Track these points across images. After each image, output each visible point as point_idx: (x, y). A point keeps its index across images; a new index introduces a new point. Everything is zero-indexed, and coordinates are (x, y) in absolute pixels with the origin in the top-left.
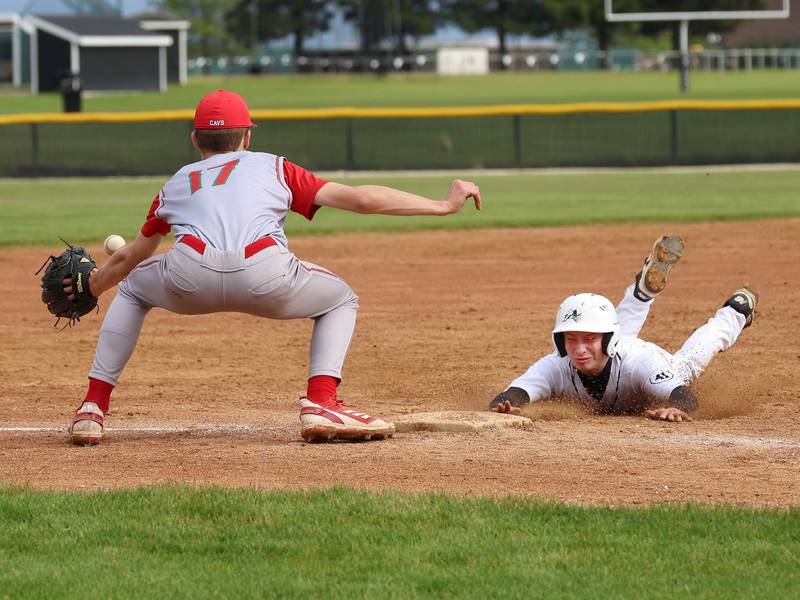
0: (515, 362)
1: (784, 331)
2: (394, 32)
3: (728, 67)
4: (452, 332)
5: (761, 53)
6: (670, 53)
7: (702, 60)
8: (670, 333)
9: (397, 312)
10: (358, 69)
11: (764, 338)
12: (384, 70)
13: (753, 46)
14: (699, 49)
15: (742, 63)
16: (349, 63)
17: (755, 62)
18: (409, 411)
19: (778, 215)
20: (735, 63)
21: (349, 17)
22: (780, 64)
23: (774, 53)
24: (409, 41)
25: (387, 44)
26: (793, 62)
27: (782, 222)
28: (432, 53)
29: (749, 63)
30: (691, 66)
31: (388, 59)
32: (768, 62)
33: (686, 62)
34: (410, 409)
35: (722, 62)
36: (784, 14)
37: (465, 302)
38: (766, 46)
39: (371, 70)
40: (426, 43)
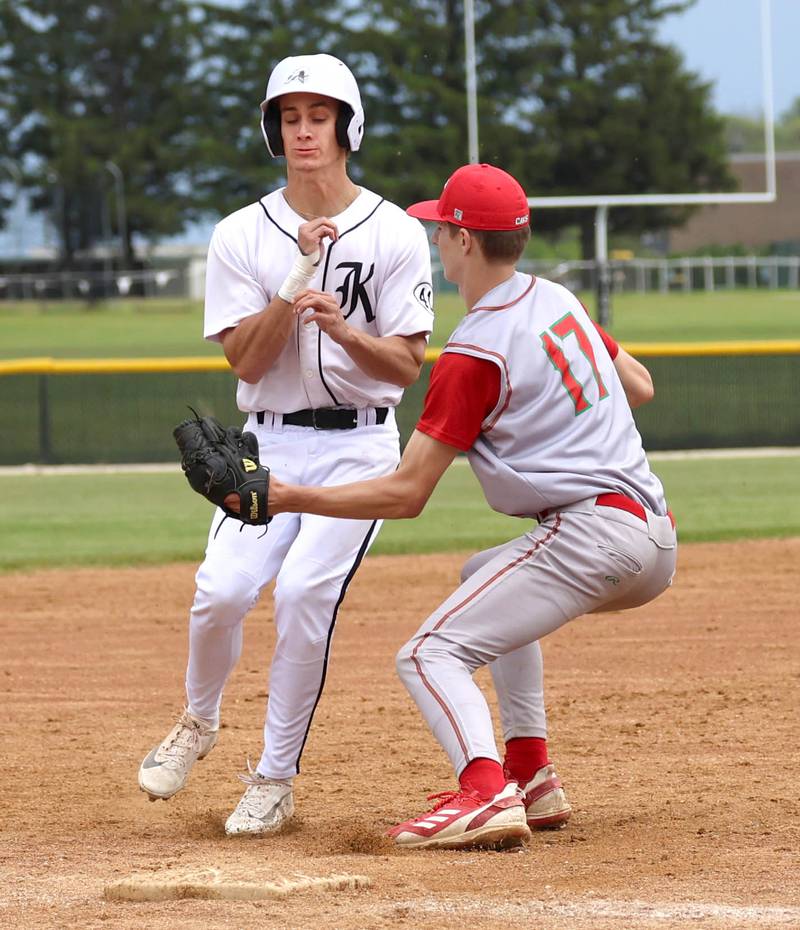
0: (338, 783)
1: (786, 726)
2: (115, 231)
3: (675, 287)
4: (229, 732)
5: (731, 262)
6: (577, 264)
7: (631, 273)
8: (597, 731)
9: (135, 700)
10: (54, 293)
11: (754, 738)
12: (102, 292)
13: (715, 252)
14: (625, 256)
15: (698, 280)
16: (41, 284)
17: (720, 277)
18: (164, 866)
19: (770, 533)
20: (686, 279)
21: (37, 205)
22: (762, 283)
23: (751, 261)
24: (140, 245)
25: (102, 252)
26: (784, 278)
27: (776, 543)
28: (181, 265)
29: (709, 278)
30: (612, 286)
31: (107, 275)
32: (742, 277)
33: (605, 278)
34: (164, 862)
35: (666, 277)
36: (769, 196)
37: (251, 681)
38: (737, 252)
39: (77, 294)
40: (169, 247)
